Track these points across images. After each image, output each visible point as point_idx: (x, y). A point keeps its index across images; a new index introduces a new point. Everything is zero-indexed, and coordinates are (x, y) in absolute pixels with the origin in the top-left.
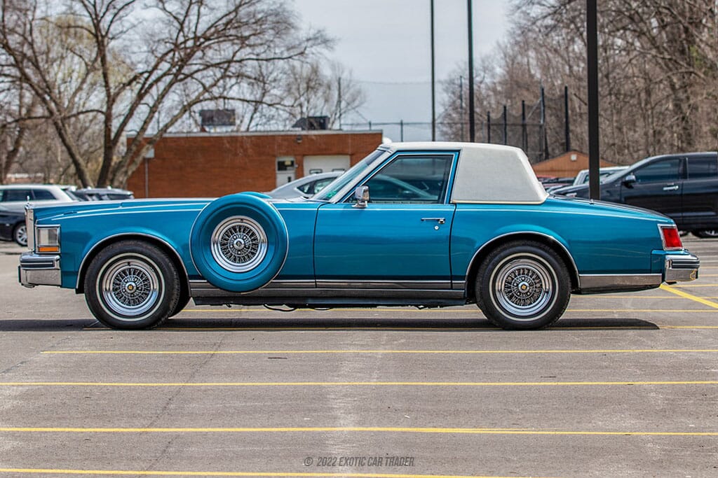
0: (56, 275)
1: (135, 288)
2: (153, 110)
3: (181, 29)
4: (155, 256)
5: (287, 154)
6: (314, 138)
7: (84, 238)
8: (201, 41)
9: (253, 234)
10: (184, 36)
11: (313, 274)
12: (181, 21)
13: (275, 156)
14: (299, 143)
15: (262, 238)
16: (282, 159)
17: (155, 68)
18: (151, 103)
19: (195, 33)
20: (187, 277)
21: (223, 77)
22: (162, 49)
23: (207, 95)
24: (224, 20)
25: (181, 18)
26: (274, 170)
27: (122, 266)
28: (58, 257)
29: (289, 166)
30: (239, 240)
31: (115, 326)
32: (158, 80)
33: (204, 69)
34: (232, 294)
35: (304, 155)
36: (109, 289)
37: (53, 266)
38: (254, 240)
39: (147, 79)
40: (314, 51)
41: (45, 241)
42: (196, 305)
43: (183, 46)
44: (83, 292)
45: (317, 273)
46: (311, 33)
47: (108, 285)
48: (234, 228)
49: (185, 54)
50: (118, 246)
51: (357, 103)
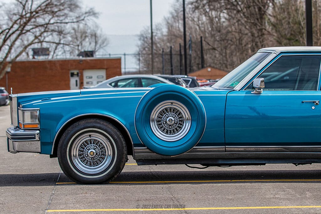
0: (37, 145)
1: (95, 154)
2: (10, 48)
3: (24, 9)
4: (110, 130)
5: (75, 69)
6: (89, 61)
7: (58, 118)
8: (34, 14)
9: (180, 113)
10: (25, 12)
11: (224, 142)
12: (24, 4)
13: (69, 70)
14: (81, 64)
15: (187, 116)
16: (72, 71)
17: (12, 27)
18: (10, 44)
19: (31, 10)
20: (133, 146)
21: (45, 31)
22: (15, 18)
23: (36, 41)
24: (45, 4)
25: (24, 3)
26: (69, 77)
27: (85, 138)
28: (38, 132)
29: (75, 75)
30: (171, 118)
31: (81, 182)
32: (13, 33)
33: (35, 28)
34: (165, 157)
35: (83, 69)
36: (76, 154)
37: (34, 138)
38: (181, 118)
39: (8, 33)
40: (89, 19)
41: (28, 120)
42: (138, 165)
43: (25, 16)
44: (57, 157)
45: (227, 142)
46: (88, 10)
47: (75, 152)
48: (166, 109)
49: (26, 20)
50: (82, 123)
51: (105, 44)
